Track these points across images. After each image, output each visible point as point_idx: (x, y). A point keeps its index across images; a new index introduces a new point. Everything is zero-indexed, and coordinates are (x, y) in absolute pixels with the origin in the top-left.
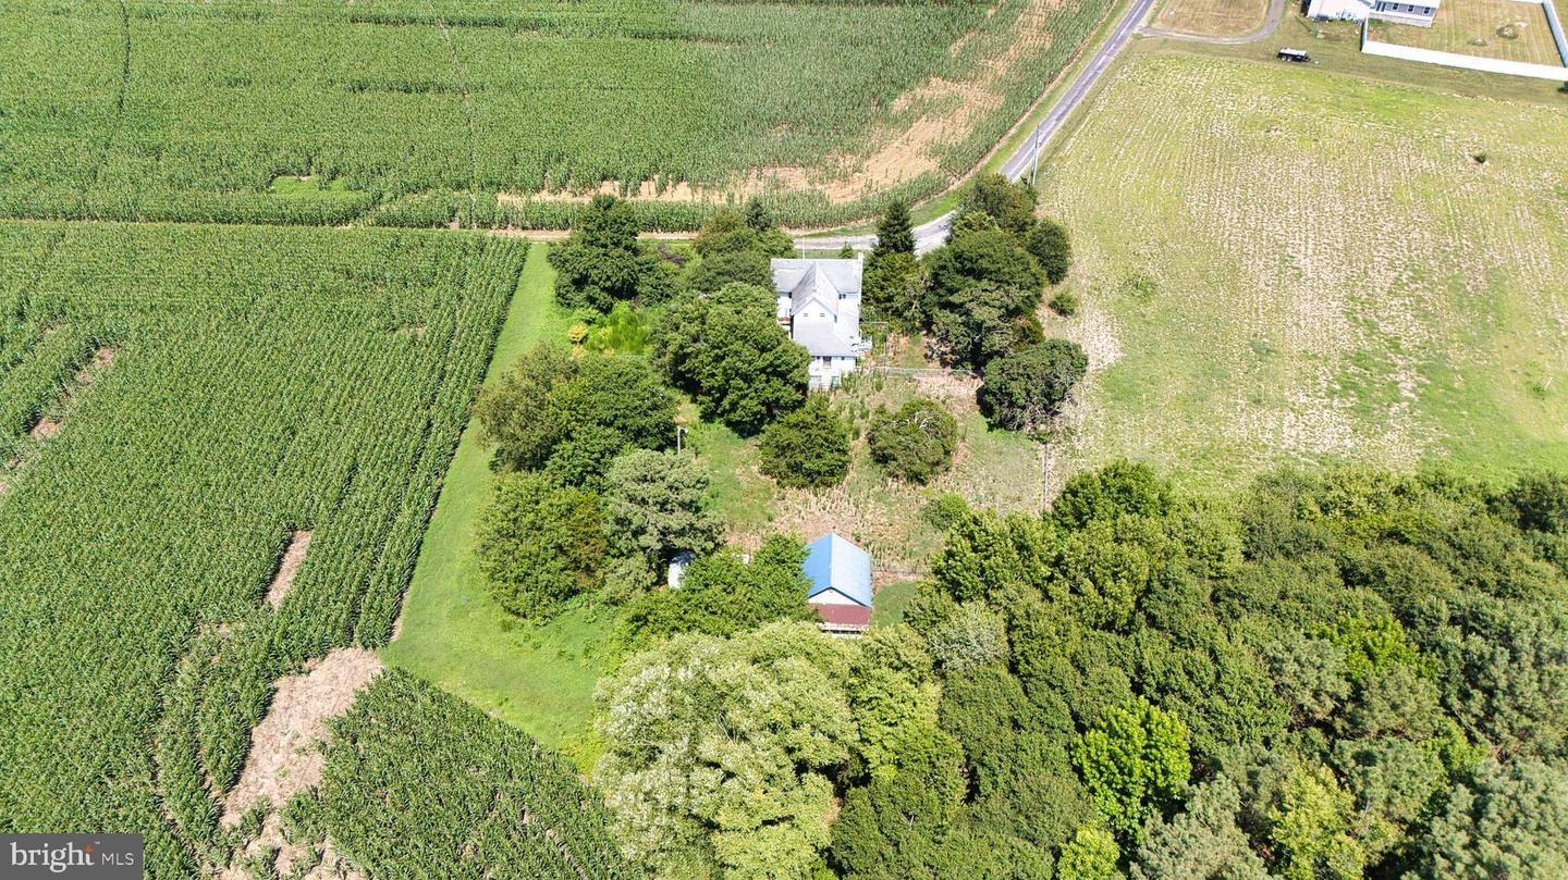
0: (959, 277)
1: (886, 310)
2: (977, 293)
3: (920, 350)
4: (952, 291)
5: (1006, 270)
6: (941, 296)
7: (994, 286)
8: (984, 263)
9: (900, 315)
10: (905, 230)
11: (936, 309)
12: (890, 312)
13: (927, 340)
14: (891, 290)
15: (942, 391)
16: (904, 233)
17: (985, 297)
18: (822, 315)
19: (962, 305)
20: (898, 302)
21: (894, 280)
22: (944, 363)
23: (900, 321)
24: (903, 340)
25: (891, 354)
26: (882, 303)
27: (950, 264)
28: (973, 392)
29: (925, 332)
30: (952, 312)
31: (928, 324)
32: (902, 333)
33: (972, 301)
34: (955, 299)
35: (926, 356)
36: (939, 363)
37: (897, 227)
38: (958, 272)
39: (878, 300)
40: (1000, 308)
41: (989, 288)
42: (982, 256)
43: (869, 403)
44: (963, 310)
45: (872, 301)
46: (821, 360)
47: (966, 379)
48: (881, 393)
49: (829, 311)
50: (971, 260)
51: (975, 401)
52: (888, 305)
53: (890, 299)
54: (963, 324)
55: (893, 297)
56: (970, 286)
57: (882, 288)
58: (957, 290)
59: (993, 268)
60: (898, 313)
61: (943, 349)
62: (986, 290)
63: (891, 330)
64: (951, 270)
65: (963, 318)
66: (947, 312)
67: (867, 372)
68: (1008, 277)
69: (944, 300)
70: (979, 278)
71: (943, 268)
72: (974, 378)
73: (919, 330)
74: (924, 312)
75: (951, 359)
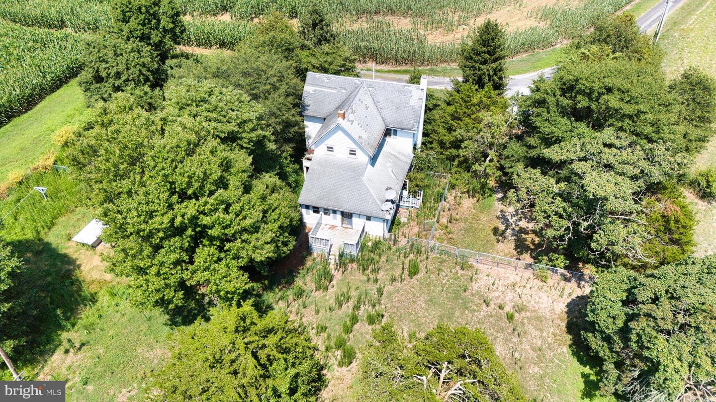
0: (565, 121)
1: (452, 159)
2: (593, 148)
3: (488, 221)
4: (548, 141)
5: (650, 117)
6: (530, 147)
7: (626, 139)
8: (613, 101)
9: (468, 169)
10: (495, 61)
11: (520, 167)
12: (456, 163)
13: (503, 207)
14: (459, 133)
15: (510, 295)
16: (494, 65)
17: (608, 156)
18: (353, 153)
19: (562, 164)
20: (469, 150)
21: (467, 119)
22: (521, 247)
23: (467, 176)
24: (468, 203)
25: (444, 221)
26: (447, 149)
27: (551, 100)
28: (561, 307)
29: (500, 195)
30: (544, 173)
31: (506, 185)
32: (468, 192)
33: (585, 159)
34: (553, 153)
35: (495, 231)
36: (513, 245)
37: (486, 56)
38: (563, 113)
39: (442, 144)
40: (634, 178)
41: (617, 142)
42: (609, 90)
43: (390, 295)
44: (564, 173)
45: (435, 145)
46: (339, 216)
47: (554, 279)
48: (414, 280)
49: (362, 149)
50: (589, 94)
51: (563, 325)
52: (454, 152)
53: (457, 144)
54: (560, 195)
55: (462, 141)
56: (580, 136)
57: (450, 130)
58: (558, 141)
59: (628, 109)
60: (465, 164)
61: (523, 224)
62: (610, 146)
63: (453, 187)
64: (553, 108)
65: (562, 185)
66: (537, 172)
67: (403, 242)
68: (648, 130)
69: (533, 153)
70: (598, 126)
71: (541, 103)
72: (567, 280)
73: (493, 191)
74: (501, 168)
75: (533, 242)
